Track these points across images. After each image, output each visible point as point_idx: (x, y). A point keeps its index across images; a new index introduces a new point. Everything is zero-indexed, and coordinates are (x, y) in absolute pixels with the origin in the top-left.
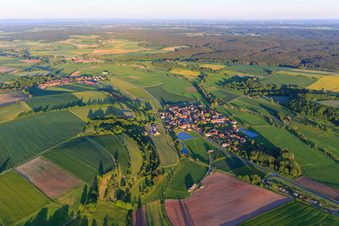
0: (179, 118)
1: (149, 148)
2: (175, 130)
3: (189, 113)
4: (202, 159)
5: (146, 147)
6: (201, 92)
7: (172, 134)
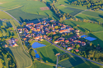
0: (33, 32)
1: (8, 57)
2: (30, 41)
3: (42, 27)
4: (50, 61)
5: (6, 56)
6: (52, 10)
7: (28, 45)
